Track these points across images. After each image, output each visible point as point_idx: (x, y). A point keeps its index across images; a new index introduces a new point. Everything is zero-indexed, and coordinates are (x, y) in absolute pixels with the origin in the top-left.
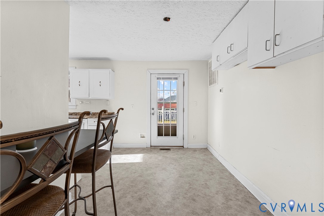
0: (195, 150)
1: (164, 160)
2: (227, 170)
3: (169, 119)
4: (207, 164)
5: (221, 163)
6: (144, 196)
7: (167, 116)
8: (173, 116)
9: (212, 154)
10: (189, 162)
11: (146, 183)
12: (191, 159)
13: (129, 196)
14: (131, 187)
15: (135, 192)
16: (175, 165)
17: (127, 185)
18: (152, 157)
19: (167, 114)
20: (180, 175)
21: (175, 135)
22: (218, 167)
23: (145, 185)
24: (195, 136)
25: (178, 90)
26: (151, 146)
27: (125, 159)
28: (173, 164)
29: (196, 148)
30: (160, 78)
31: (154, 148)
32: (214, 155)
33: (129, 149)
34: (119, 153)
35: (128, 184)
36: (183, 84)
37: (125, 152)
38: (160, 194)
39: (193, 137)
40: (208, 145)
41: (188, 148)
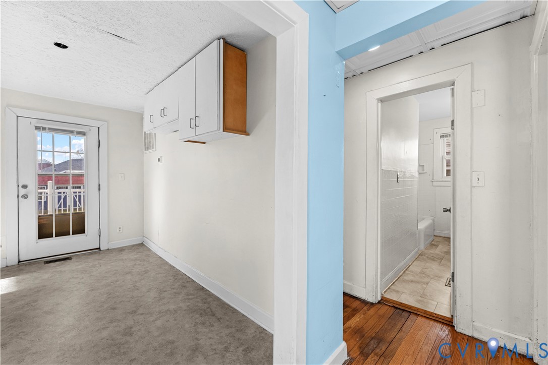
0: (121, 250)
1: (57, 277)
2: (167, 263)
3: (67, 208)
4: (140, 262)
5: (160, 257)
7: (62, 200)
8: (77, 200)
9: (149, 250)
10: (109, 267)
12: (113, 264)
16: (82, 278)
19: (62, 197)
20: (91, 289)
21: (83, 231)
22: (156, 262)
24: (121, 227)
25: (86, 153)
26: (19, 262)
28: (77, 278)
29: (123, 247)
30: (44, 129)
32: (152, 250)
36: (97, 143)
39: (118, 229)
40: (145, 238)
41: (108, 249)
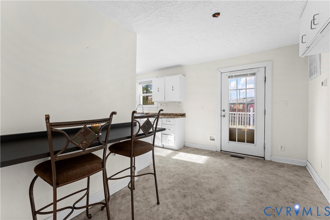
0: (281, 165)
1: (230, 168)
4: (293, 186)
5: (321, 192)
6: (190, 195)
10: (263, 177)
11: (197, 184)
12: (267, 175)
13: (176, 190)
14: (182, 183)
15: (183, 189)
16: (241, 177)
17: (180, 181)
18: (217, 162)
20: (240, 189)
21: (253, 142)
23: (195, 186)
25: (256, 89)
26: (221, 151)
27: (189, 158)
28: (238, 174)
29: (284, 163)
30: (232, 76)
31: (225, 154)
32: (314, 179)
33: (198, 149)
34: (187, 152)
35: (181, 179)
37: (193, 152)
38: (206, 198)
39: (280, 148)
40: (308, 162)
41: (271, 161)
